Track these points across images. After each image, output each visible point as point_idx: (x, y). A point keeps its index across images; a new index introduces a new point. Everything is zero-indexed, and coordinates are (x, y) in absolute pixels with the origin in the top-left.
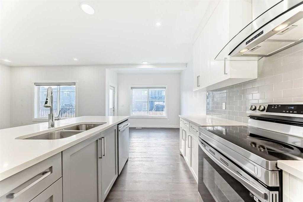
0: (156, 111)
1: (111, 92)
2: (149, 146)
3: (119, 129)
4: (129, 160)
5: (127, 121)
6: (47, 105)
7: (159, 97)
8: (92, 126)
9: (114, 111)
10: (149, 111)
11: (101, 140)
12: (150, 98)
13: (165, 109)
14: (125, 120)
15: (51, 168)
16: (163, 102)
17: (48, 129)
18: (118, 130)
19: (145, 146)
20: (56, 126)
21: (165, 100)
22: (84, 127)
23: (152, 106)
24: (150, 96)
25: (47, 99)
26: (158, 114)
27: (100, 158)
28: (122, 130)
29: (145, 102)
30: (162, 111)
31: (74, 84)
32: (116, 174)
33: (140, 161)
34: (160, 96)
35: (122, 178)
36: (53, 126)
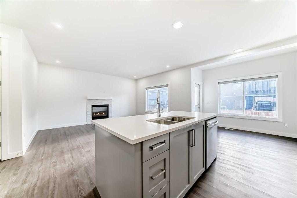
0: (258, 110)
1: (197, 89)
2: (245, 153)
3: (207, 125)
4: (217, 159)
5: (215, 119)
6: (158, 102)
7: (264, 91)
8: (183, 119)
9: (199, 107)
10: (246, 109)
11: (192, 131)
12: (246, 93)
13: (277, 108)
14: (213, 117)
15: (165, 141)
16: (272, 97)
17: (157, 118)
18: (206, 127)
19: (239, 152)
20: (161, 116)
21: (277, 94)
22: (177, 119)
23: (250, 103)
24: (247, 90)
25: (158, 98)
26: (262, 114)
27: (191, 146)
28: (210, 127)
29: (239, 98)
30: (271, 110)
31: (167, 85)
32: (203, 167)
33: (231, 165)
34: (266, 89)
35: (209, 174)
36: (160, 116)
